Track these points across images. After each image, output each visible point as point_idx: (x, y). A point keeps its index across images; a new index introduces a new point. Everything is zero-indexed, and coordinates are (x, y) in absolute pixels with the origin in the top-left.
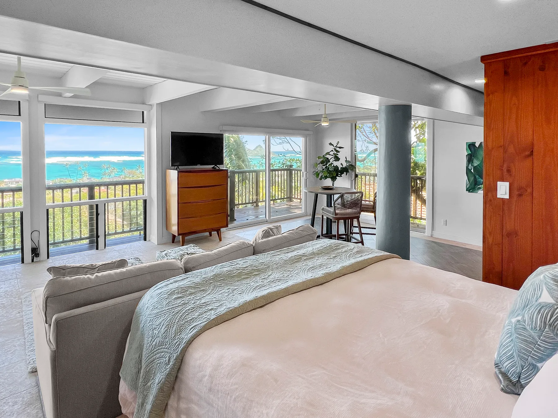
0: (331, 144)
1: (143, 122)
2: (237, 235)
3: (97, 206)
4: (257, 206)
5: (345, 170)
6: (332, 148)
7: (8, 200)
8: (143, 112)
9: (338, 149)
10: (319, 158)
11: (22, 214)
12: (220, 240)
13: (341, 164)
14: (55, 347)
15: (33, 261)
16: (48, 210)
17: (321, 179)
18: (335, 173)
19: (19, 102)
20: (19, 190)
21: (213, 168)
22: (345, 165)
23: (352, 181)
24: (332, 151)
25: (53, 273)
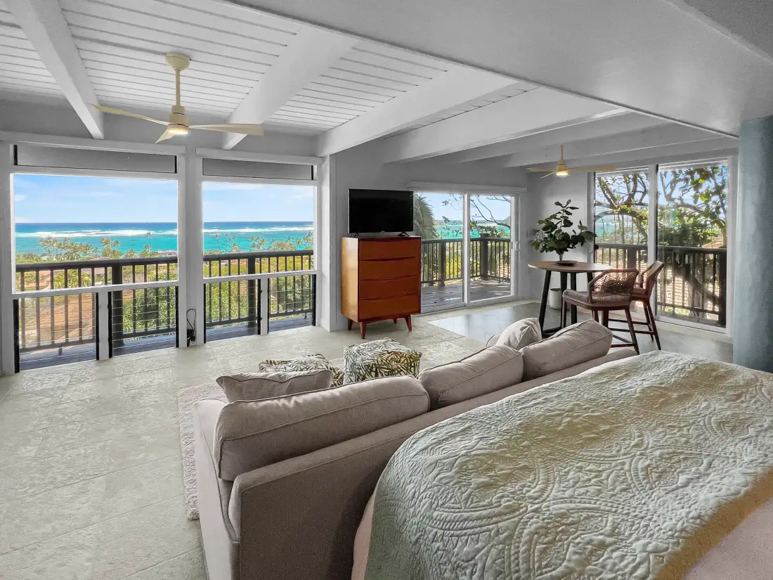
0: (558, 204)
1: (312, 179)
2: (431, 323)
3: (259, 281)
4: (443, 285)
5: (579, 240)
6: (559, 208)
7: (162, 272)
8: (312, 166)
9: (569, 210)
10: (541, 222)
11: (177, 288)
12: (410, 329)
13: (574, 231)
14: (238, 536)
15: (188, 345)
16: (205, 285)
17: (542, 251)
18: (564, 243)
19: (176, 157)
20: (174, 260)
21: (400, 235)
22: (578, 232)
23: (589, 254)
24: (560, 213)
25: (225, 385)
